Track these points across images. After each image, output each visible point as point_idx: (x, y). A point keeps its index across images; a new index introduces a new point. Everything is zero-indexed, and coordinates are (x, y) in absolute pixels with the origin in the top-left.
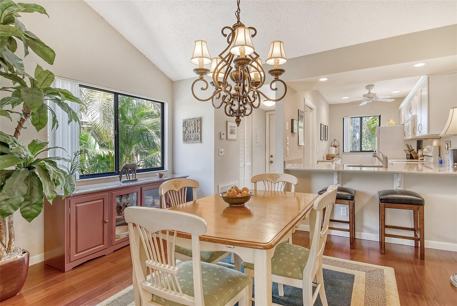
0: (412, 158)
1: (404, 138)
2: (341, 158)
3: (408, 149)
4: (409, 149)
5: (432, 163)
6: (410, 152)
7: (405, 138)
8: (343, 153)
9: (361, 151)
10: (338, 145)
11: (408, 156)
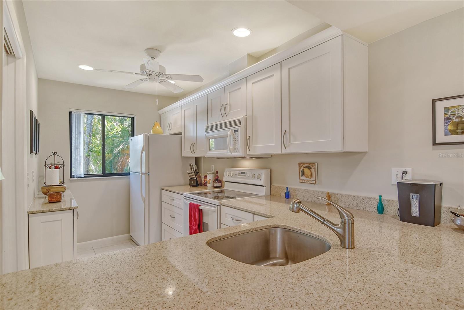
0: (197, 184)
6: (196, 175)
8: (70, 180)
9: (104, 174)
10: (61, 165)
11: (192, 182)
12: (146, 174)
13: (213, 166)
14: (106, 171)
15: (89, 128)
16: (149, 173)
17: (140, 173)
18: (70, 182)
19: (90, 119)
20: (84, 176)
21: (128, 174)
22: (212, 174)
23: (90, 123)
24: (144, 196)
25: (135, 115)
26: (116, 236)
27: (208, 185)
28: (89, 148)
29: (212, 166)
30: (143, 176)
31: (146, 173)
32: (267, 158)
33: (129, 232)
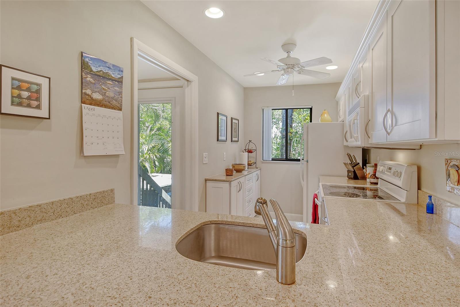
0: (355, 177)
1: (343, 144)
2: (258, 169)
3: (349, 162)
4: (351, 161)
5: (403, 203)
6: (353, 167)
7: (345, 144)
9: (287, 159)
10: (254, 150)
11: (350, 174)
16: (308, 160)
20: (272, 159)
22: (373, 167)
31: (305, 161)
32: (415, 149)
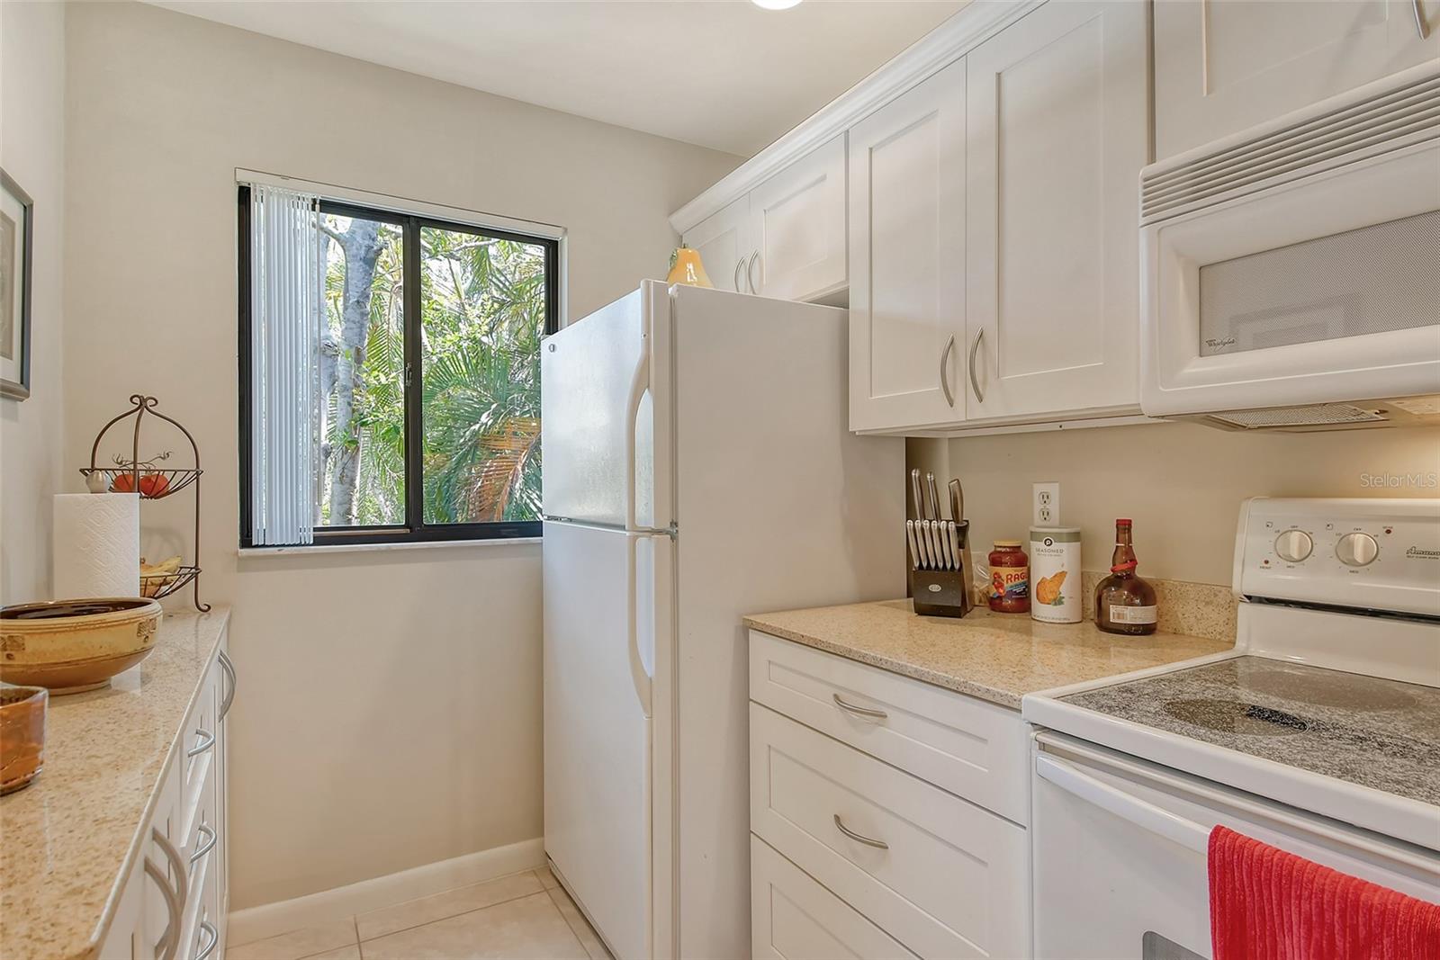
8: (240, 559)
9: (415, 528)
10: (184, 472)
11: (934, 588)
12: (659, 532)
13: (1053, 490)
14: (426, 514)
15: (354, 326)
16: (676, 524)
17: (623, 528)
18: (239, 571)
19: (360, 284)
20: (317, 538)
21: (534, 529)
23: (358, 302)
24: (649, 668)
25: (566, 230)
26: (474, 851)
27: (1041, 610)
28: (354, 411)
29: (1039, 488)
30: (642, 541)
31: (661, 527)
33: (538, 829)
